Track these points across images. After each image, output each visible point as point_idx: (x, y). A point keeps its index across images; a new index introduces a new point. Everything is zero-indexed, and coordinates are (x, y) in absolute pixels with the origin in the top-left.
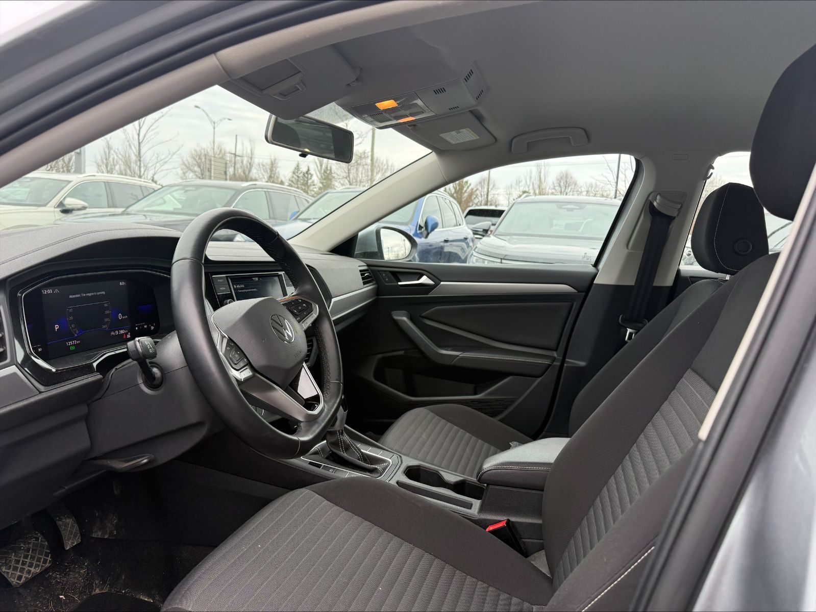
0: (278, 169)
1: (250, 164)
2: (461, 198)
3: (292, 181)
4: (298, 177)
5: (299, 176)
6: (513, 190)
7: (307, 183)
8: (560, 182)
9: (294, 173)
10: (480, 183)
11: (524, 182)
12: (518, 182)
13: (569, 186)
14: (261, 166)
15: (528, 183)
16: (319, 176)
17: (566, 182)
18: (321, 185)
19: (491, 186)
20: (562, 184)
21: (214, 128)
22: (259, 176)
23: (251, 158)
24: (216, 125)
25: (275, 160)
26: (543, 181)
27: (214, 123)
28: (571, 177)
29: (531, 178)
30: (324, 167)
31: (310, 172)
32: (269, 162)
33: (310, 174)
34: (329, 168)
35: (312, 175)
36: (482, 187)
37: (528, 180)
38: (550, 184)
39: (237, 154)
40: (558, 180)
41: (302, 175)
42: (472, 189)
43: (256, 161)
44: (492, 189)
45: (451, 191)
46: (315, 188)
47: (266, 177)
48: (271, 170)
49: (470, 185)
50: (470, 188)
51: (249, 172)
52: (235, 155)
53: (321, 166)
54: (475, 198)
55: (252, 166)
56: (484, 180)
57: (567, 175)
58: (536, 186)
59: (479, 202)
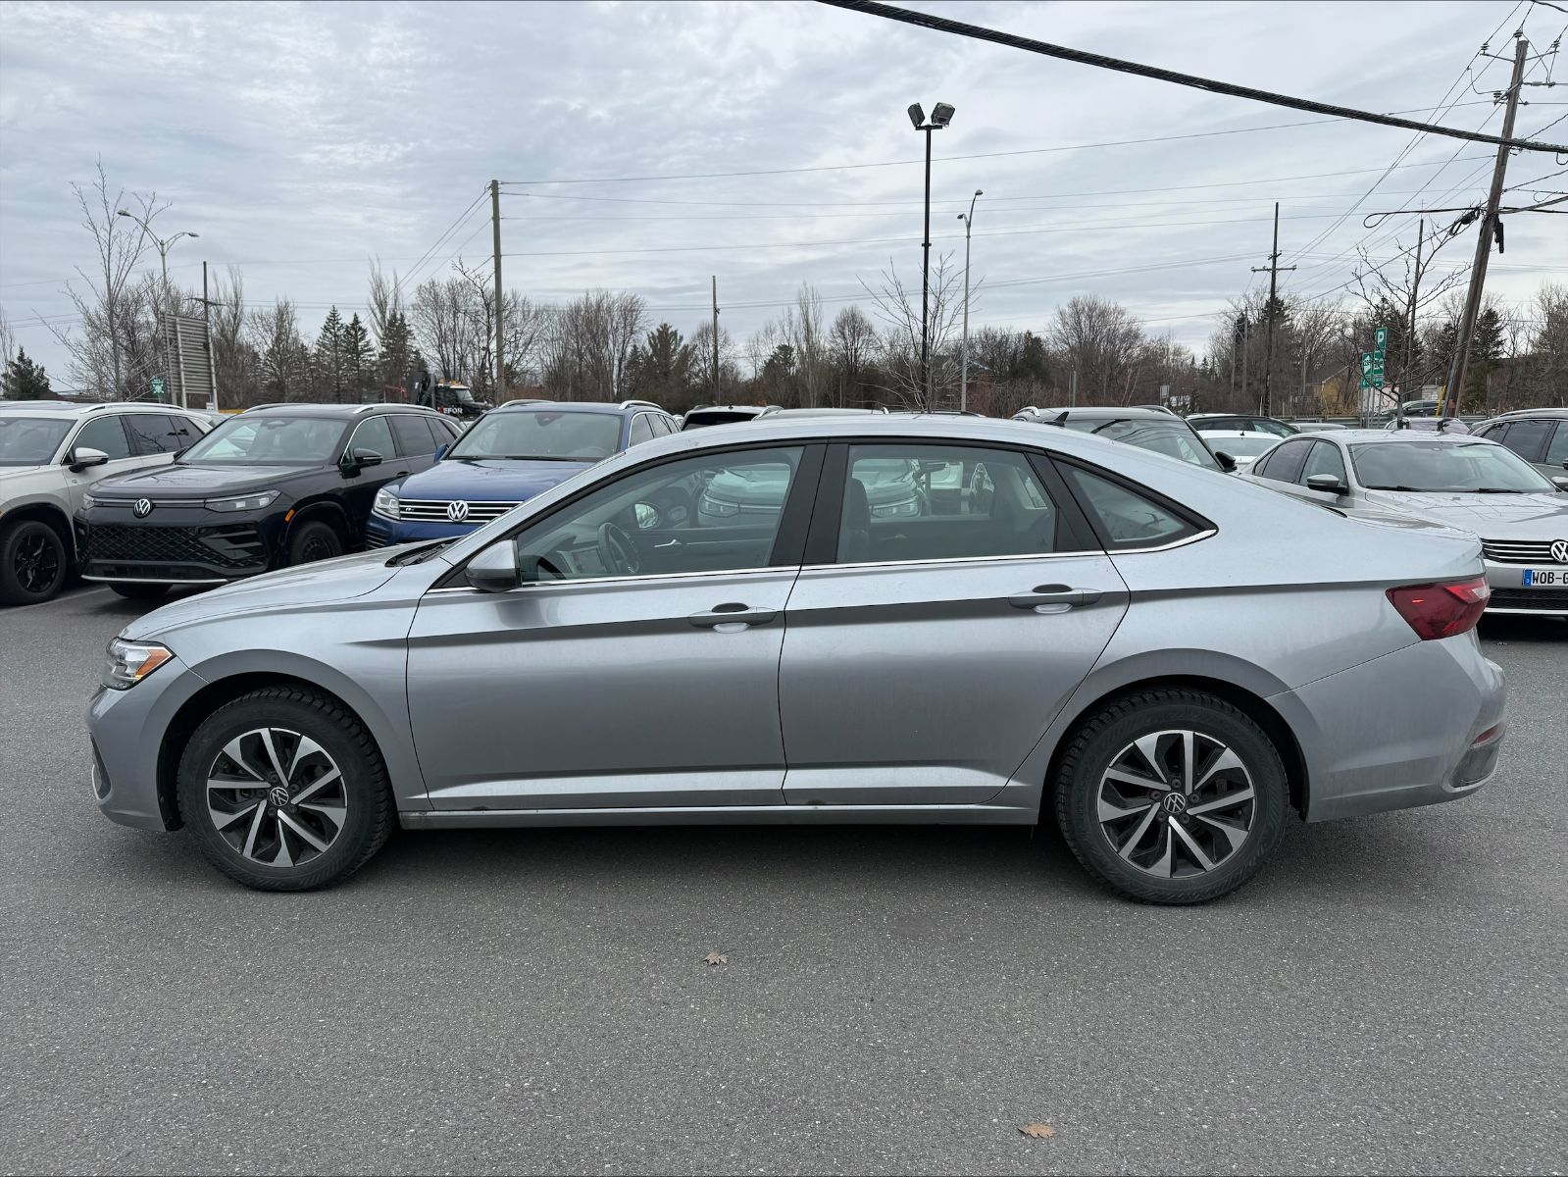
0: (294, 323)
1: (235, 317)
2: (667, 365)
3: (324, 345)
4: (335, 336)
5: (338, 333)
6: (762, 347)
7: (357, 346)
8: (843, 328)
9: (326, 329)
10: (700, 335)
11: (779, 332)
12: (769, 332)
13: (859, 335)
14: (257, 320)
15: (787, 332)
16: (380, 332)
17: (854, 328)
18: (384, 349)
19: (720, 341)
20: (847, 332)
21: (163, 255)
22: (255, 340)
23: (237, 305)
24: (165, 247)
25: (287, 306)
26: (813, 329)
27: (162, 244)
28: (862, 320)
29: (791, 323)
30: (388, 316)
31: (362, 325)
32: (274, 311)
33: (360, 328)
34: (398, 316)
35: (365, 331)
36: (705, 345)
37: (786, 328)
38: (827, 333)
39: (209, 299)
40: (838, 325)
41: (342, 331)
42: (686, 347)
43: (247, 310)
44: (723, 346)
45: (647, 353)
46: (374, 355)
47: (269, 342)
48: (280, 327)
49: (681, 338)
50: (682, 344)
51: (235, 332)
52: (206, 303)
53: (383, 313)
54: (692, 364)
55: (240, 320)
56: (707, 329)
57: (853, 316)
58: (801, 337)
59: (700, 370)
